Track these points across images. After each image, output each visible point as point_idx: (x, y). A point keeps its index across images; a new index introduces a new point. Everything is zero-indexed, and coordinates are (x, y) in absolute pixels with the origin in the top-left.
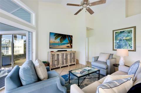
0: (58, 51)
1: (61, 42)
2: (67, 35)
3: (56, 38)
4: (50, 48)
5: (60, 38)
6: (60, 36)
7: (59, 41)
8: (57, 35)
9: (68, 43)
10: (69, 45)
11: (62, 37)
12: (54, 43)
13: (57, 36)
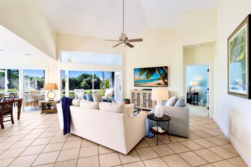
0: (144, 90)
1: (147, 78)
2: (157, 68)
3: (141, 74)
4: (135, 86)
5: (146, 73)
6: (145, 71)
7: (145, 77)
8: (142, 70)
9: (160, 79)
10: (161, 82)
11: (148, 72)
12: (139, 79)
13: (142, 72)
